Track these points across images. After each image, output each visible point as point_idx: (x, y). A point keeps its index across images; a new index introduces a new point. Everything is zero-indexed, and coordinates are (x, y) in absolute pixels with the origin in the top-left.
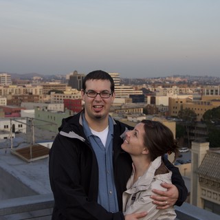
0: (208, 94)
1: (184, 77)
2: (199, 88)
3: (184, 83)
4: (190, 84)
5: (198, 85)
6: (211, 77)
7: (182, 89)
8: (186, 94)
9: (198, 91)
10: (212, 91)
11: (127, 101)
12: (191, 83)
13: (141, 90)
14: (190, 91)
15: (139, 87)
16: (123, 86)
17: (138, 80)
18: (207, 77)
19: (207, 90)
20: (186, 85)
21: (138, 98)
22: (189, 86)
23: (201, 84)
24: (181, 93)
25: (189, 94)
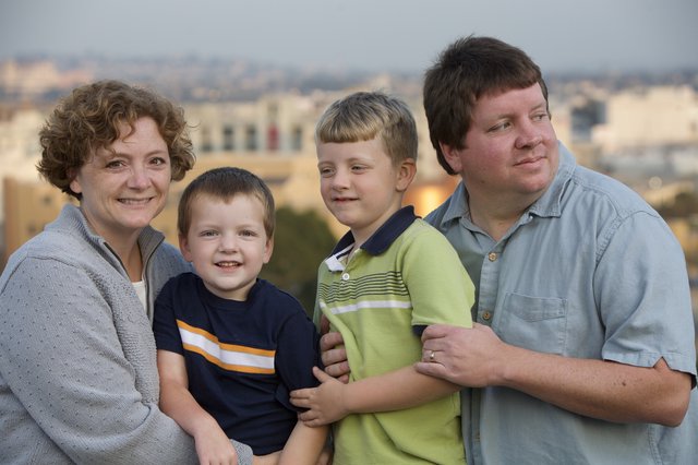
0: (207, 148)
10: (228, 132)
18: (192, 60)
19: (205, 132)
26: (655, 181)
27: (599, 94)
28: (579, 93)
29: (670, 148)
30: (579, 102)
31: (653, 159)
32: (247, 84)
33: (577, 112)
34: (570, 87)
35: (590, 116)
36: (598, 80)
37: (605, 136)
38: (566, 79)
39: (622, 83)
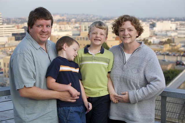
1: (63, 15)
2: (77, 25)
3: (63, 20)
4: (68, 22)
5: (76, 22)
6: (87, 15)
7: (62, 26)
8: (66, 31)
9: (77, 28)
11: (10, 39)
12: (70, 21)
13: (23, 28)
14: (69, 28)
15: (21, 26)
16: (5, 25)
17: (20, 19)
19: (85, 27)
20: (65, 23)
21: (20, 36)
22: (68, 23)
23: (79, 21)
24: (61, 30)
25: (68, 31)
26: (164, 37)
27: (155, 22)
28: (151, 21)
29: (167, 31)
30: (151, 23)
31: (164, 33)
32: (93, 19)
33: (151, 25)
34: (150, 20)
35: (153, 26)
36: (154, 19)
37: (156, 29)
38: (149, 19)
39: (158, 20)
